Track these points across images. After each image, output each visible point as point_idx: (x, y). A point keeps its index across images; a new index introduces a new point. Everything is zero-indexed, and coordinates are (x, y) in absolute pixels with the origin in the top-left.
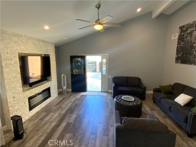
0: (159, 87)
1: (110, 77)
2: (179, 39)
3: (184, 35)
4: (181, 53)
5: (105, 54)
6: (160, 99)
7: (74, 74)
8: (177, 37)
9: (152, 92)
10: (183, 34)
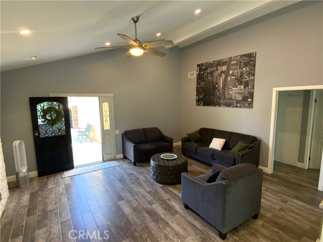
0: (187, 136)
1: (117, 132)
2: (197, 78)
3: (203, 74)
4: (203, 94)
5: (107, 95)
6: (196, 150)
7: (41, 136)
8: (195, 76)
9: (180, 143)
10: (202, 72)
